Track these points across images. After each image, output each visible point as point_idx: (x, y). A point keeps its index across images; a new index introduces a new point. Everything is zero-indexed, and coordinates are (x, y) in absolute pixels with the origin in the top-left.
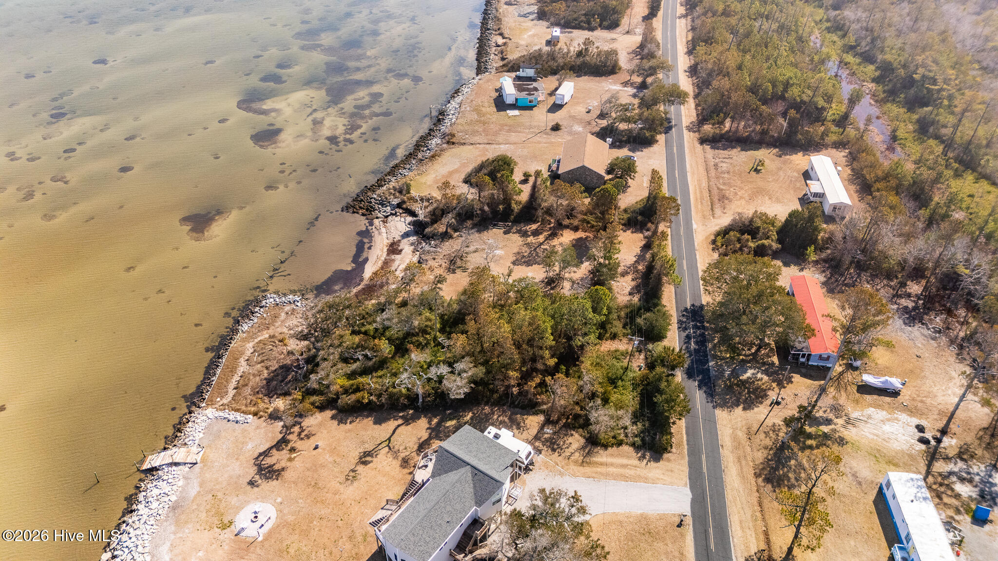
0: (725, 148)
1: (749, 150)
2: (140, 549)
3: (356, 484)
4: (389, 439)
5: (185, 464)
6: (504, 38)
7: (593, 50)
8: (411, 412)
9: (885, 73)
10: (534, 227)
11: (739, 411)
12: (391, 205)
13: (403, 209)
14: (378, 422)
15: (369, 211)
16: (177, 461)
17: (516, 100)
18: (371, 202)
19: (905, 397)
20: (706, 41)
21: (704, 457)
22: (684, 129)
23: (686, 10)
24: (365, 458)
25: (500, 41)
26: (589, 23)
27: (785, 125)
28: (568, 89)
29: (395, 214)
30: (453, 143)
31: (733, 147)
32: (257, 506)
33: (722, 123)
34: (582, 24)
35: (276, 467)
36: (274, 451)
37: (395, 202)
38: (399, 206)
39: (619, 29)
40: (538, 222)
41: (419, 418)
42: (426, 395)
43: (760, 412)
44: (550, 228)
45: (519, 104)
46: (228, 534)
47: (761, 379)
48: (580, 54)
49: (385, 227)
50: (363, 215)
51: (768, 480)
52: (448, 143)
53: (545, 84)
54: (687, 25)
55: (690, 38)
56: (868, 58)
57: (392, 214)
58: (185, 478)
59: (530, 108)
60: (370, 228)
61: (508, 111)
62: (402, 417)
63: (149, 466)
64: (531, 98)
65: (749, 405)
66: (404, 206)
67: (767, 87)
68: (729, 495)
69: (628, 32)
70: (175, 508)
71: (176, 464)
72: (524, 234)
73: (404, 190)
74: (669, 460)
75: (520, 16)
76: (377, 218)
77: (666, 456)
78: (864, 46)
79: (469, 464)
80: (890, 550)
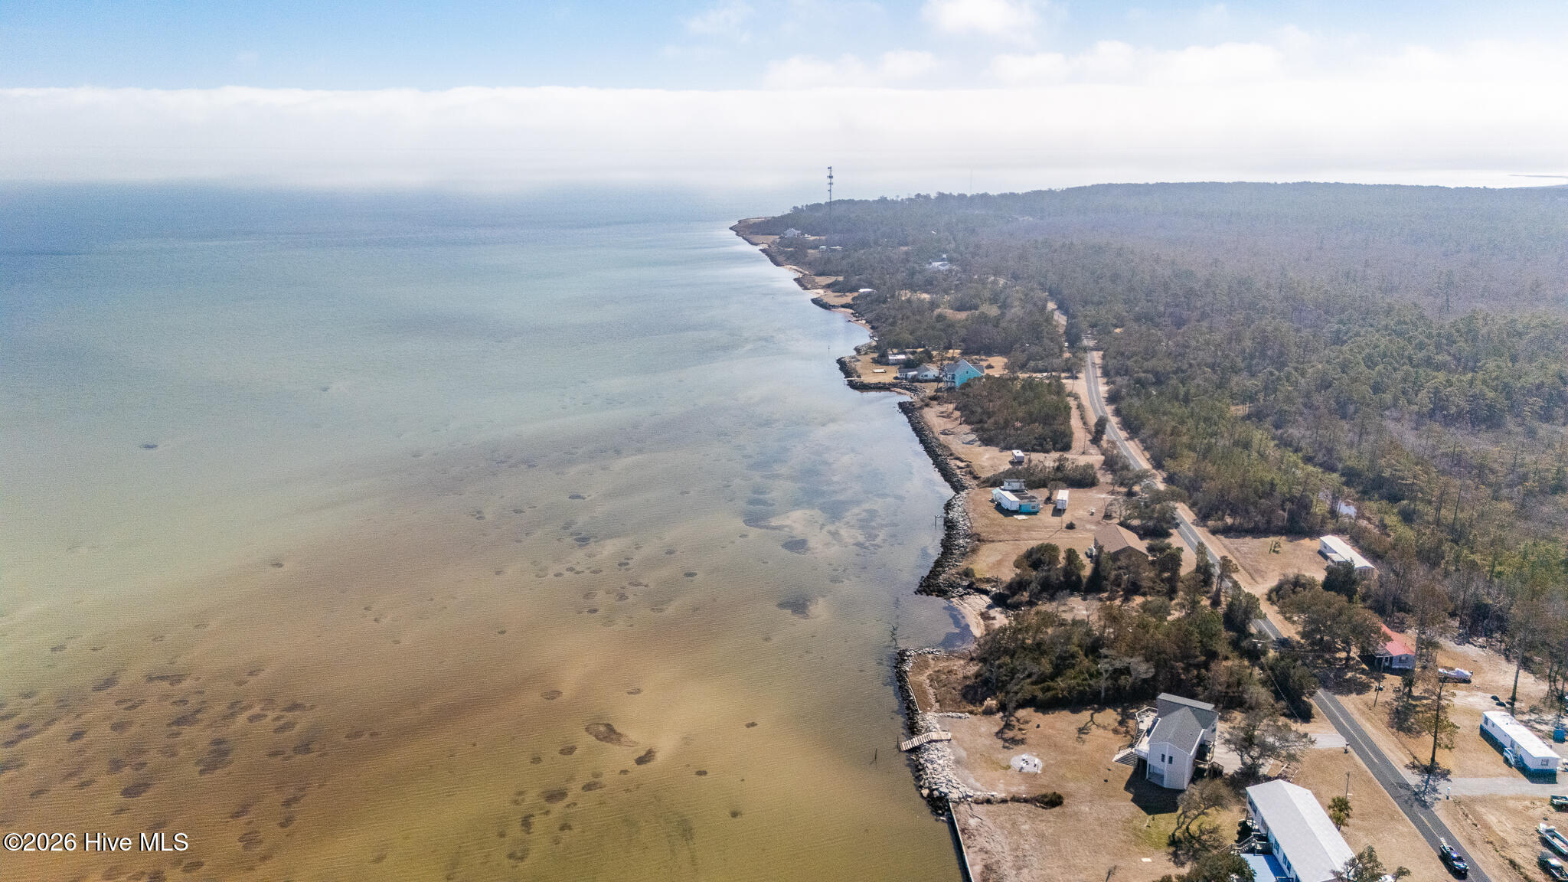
0: (1238, 537)
1: (1262, 537)
2: (954, 781)
3: (1086, 743)
4: (1092, 720)
5: (941, 741)
6: (962, 461)
7: (1069, 465)
8: (1096, 706)
9: (1351, 477)
10: (1106, 595)
11: (1354, 695)
12: (960, 585)
13: (973, 589)
14: (1075, 711)
15: (942, 593)
16: (934, 738)
17: (1020, 506)
18: (940, 586)
19: (1475, 681)
20: (1171, 457)
21: (1341, 719)
22: (1191, 525)
23: (1128, 433)
24: (1082, 731)
25: (962, 465)
26: (1041, 445)
27: (1286, 516)
28: (1063, 495)
29: (969, 594)
30: (983, 541)
31: (1245, 537)
32: (1024, 756)
33: (1222, 519)
34: (1035, 447)
35: (1017, 738)
36: (1007, 731)
37: (965, 583)
38: (970, 586)
39: (1073, 451)
40: (1107, 591)
41: (1104, 709)
42: (1107, 689)
43: (1371, 695)
44: (1121, 596)
45: (1022, 510)
46: (1009, 772)
47: (1361, 678)
48: (1058, 469)
49: (966, 603)
50: (937, 596)
51: (1399, 729)
52: (979, 540)
53: (1041, 494)
54: (1137, 445)
55: (1148, 456)
56: (1331, 469)
57: (965, 594)
58: (950, 748)
59: (1035, 513)
60: (951, 604)
61: (1015, 516)
62: (1091, 709)
63: (910, 746)
64: (1033, 504)
65: (1359, 693)
66: (974, 587)
67: (1256, 486)
68: (1374, 738)
69: (1083, 453)
70: (958, 762)
71: (936, 741)
72: (1100, 600)
73: (968, 573)
74: (1315, 722)
75: (963, 443)
76: (953, 597)
77: (1312, 720)
78: (1320, 457)
79: (1186, 706)
80: (1502, 755)
